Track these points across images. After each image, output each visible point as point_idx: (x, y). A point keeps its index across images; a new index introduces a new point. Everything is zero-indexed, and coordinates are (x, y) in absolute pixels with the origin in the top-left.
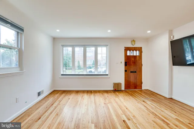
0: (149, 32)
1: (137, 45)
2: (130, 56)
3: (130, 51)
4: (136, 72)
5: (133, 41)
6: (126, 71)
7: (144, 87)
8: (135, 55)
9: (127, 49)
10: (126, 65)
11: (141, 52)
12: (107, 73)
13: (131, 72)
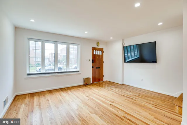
0: (111, 38)
1: (100, 47)
2: (95, 55)
3: (96, 51)
4: (99, 68)
5: (98, 43)
6: (93, 67)
7: (105, 79)
8: (99, 54)
9: (94, 49)
10: (93, 62)
11: (103, 52)
12: (78, 70)
13: (97, 68)
